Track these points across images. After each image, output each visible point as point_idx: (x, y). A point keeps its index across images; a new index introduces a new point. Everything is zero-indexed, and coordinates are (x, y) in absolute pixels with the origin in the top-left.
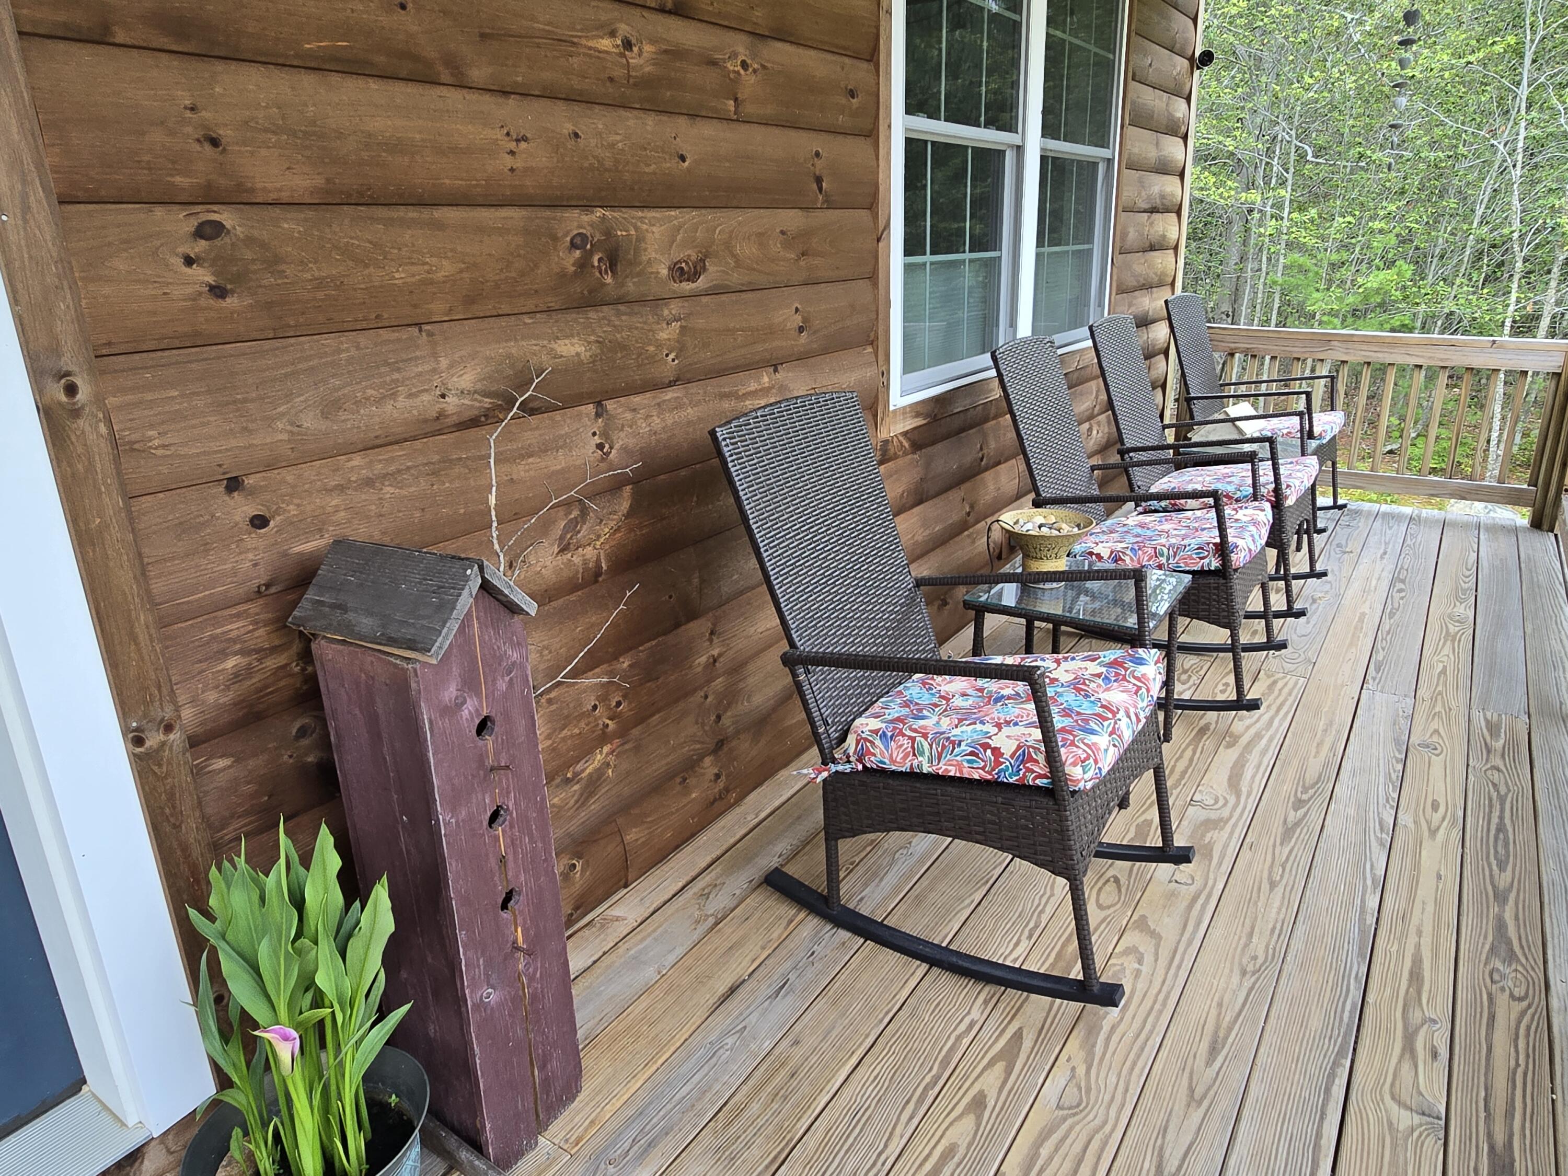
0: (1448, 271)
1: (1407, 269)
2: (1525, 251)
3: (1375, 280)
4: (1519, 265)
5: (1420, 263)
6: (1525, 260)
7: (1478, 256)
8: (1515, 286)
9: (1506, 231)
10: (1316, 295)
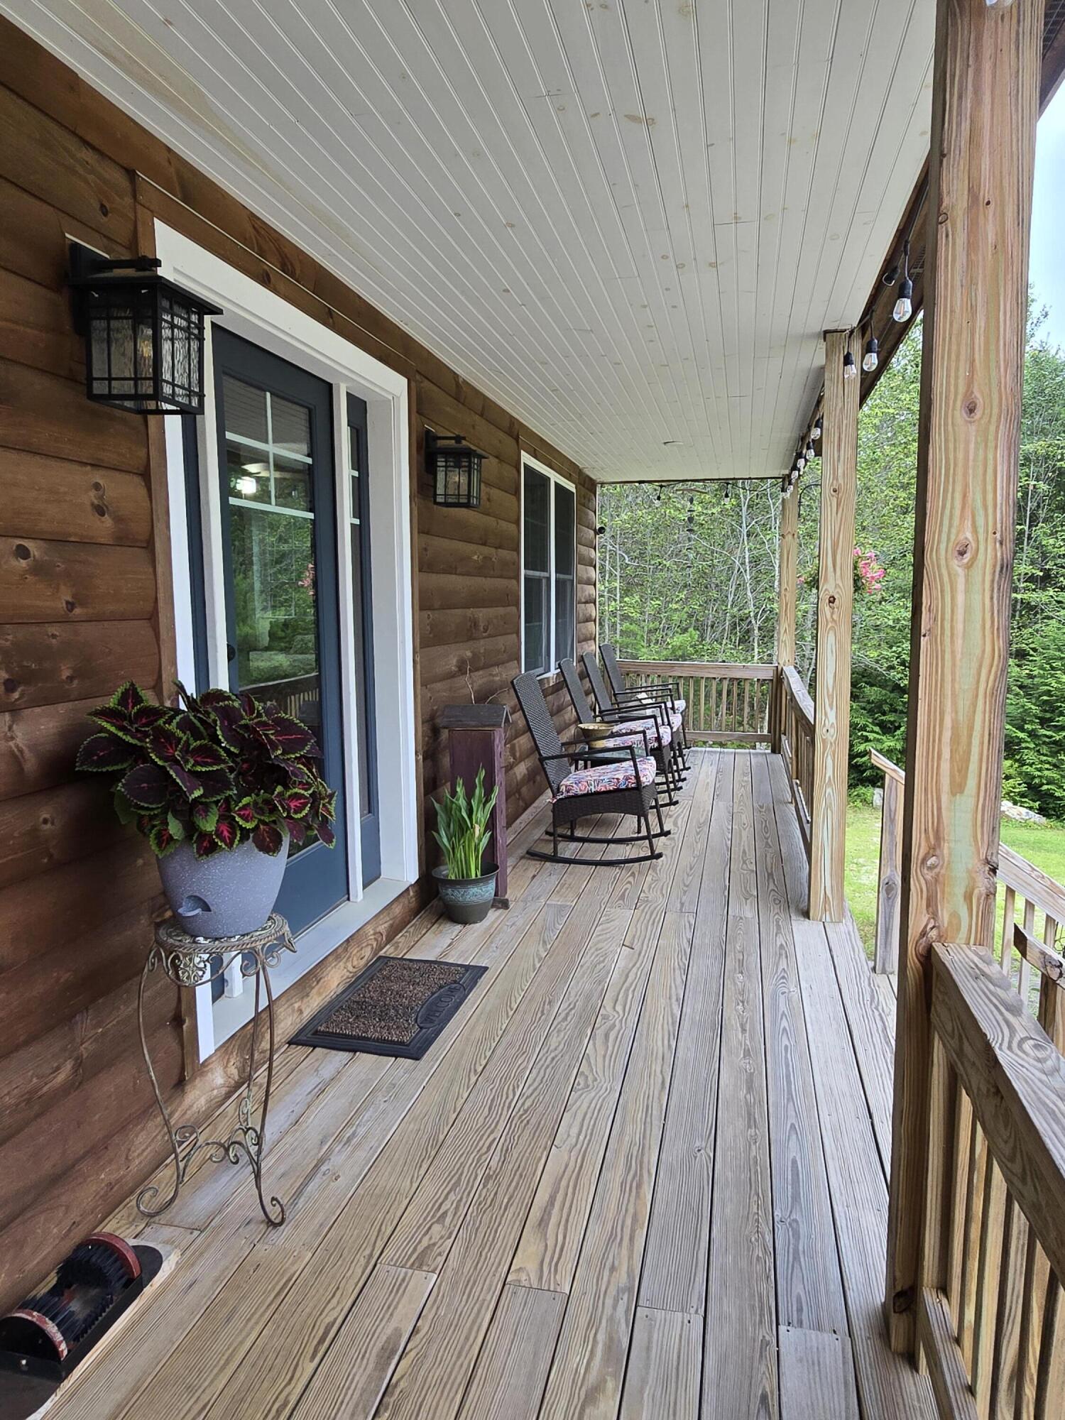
0: (717, 635)
1: (696, 634)
2: (758, 623)
3: (678, 640)
4: (756, 631)
5: (700, 627)
6: (760, 629)
7: (734, 626)
8: (756, 644)
9: (746, 611)
10: (643, 650)
